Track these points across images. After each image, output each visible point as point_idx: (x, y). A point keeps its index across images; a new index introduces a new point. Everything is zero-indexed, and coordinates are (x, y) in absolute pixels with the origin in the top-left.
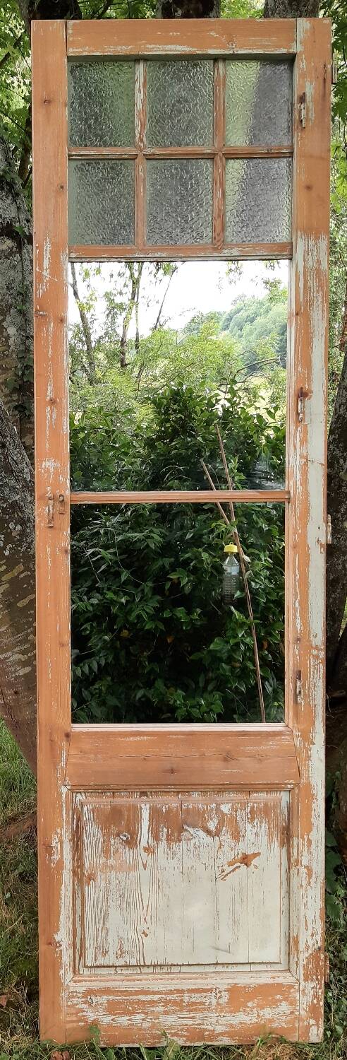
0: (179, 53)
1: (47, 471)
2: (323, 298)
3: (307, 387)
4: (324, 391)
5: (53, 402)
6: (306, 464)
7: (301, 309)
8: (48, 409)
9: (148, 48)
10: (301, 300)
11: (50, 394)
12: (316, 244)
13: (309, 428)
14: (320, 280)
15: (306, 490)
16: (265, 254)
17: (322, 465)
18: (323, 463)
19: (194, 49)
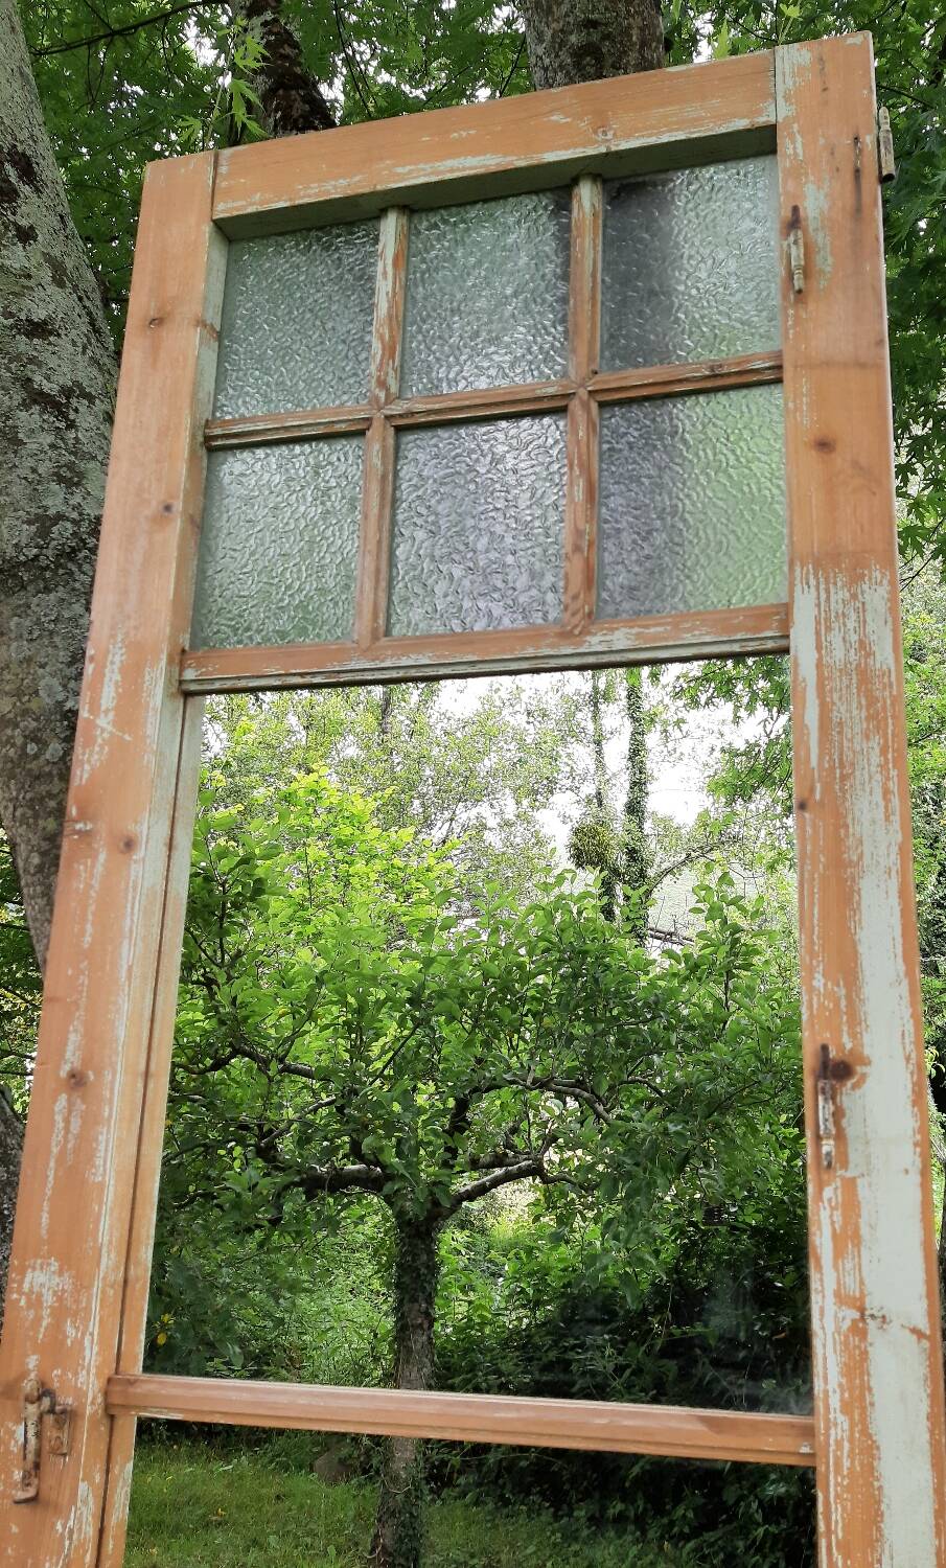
0: (472, 172)
1: (36, 1302)
2: (884, 751)
3: (849, 1046)
4: (908, 1059)
5: (76, 1080)
6: (859, 1330)
7: (812, 790)
8: (63, 1099)
9: (399, 174)
10: (814, 762)
11: (72, 1058)
12: (854, 597)
13: (863, 1192)
14: (872, 701)
15: (865, 1433)
16: (708, 639)
17: (915, 1331)
18: (923, 1324)
19: (509, 159)
